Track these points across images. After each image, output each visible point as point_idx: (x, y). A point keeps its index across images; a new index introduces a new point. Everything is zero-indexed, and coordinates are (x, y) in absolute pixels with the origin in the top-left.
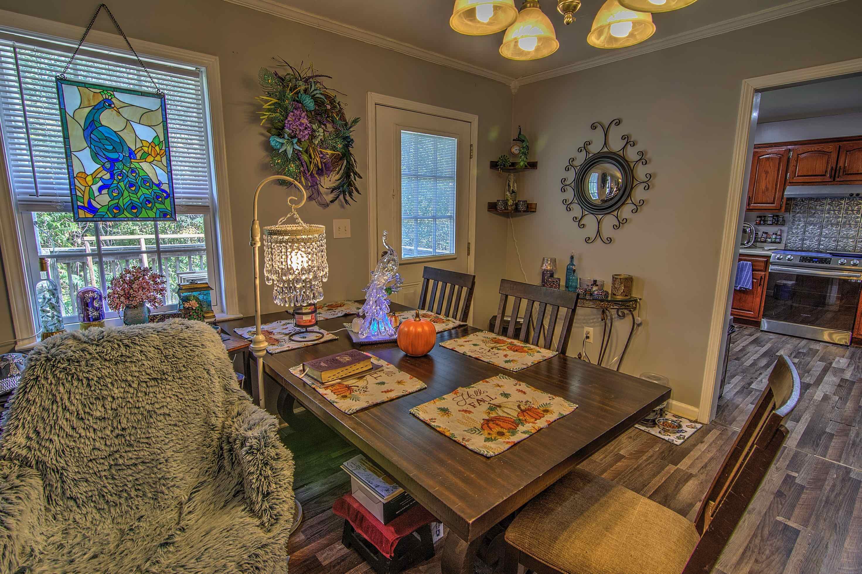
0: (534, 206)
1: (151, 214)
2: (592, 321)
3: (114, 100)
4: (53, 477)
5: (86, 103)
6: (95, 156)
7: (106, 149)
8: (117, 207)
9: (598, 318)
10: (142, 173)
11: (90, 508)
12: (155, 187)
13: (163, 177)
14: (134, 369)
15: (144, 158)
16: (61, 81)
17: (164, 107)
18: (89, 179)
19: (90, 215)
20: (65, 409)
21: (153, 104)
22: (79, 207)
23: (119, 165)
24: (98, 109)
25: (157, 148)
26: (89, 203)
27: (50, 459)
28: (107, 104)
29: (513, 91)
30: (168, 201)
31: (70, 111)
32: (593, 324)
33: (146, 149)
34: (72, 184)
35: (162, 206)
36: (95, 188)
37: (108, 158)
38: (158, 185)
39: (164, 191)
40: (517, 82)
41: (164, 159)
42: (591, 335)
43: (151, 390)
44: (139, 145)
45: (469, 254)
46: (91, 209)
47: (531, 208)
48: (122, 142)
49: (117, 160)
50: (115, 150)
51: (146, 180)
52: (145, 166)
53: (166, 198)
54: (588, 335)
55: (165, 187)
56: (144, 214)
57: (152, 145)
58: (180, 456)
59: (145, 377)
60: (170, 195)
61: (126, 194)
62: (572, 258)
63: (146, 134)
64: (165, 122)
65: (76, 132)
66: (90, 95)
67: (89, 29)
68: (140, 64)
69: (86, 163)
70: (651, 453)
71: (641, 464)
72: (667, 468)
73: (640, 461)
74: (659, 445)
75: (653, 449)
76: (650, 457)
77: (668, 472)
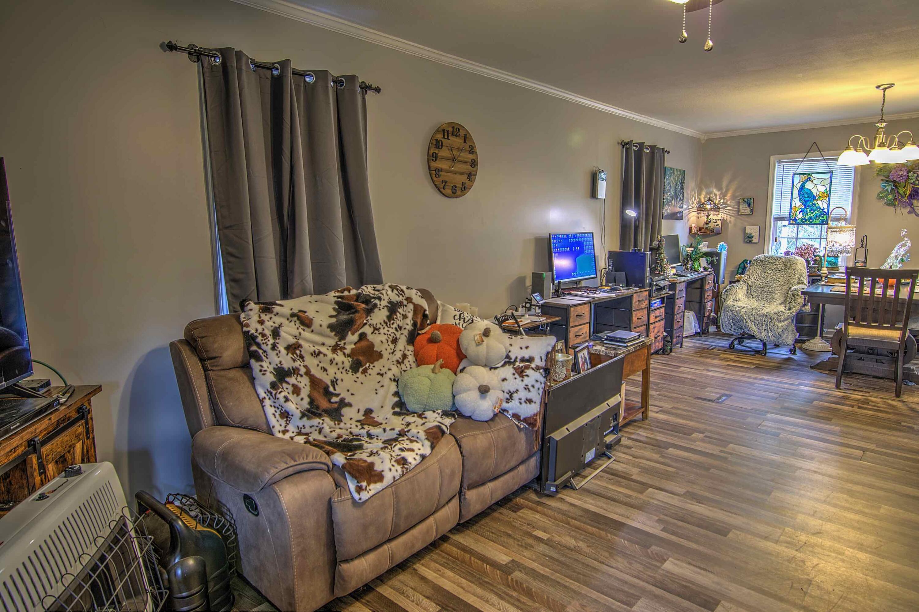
1: (817, 222)
3: (812, 178)
4: (749, 288)
5: (801, 181)
6: (800, 200)
7: (805, 197)
8: (804, 219)
10: (817, 205)
11: (755, 299)
12: (821, 210)
13: (826, 206)
15: (819, 199)
16: (794, 174)
17: (831, 177)
18: (797, 209)
19: (794, 222)
21: (828, 176)
22: (791, 219)
23: (809, 203)
24: (805, 182)
25: (825, 194)
26: (795, 217)
27: (750, 283)
28: (809, 179)
30: (825, 216)
31: (795, 184)
33: (820, 195)
34: (790, 210)
35: (823, 218)
36: (798, 212)
38: (823, 210)
39: (825, 212)
41: (827, 199)
43: (778, 273)
44: (818, 193)
46: (795, 220)
48: (811, 192)
49: (808, 201)
50: (808, 197)
51: (818, 208)
52: (819, 202)
55: (826, 210)
56: (814, 222)
57: (823, 193)
58: (779, 294)
60: (827, 214)
61: (809, 213)
63: (822, 189)
64: (831, 183)
65: (796, 192)
66: (804, 178)
67: (808, 153)
68: (825, 160)
69: (797, 203)
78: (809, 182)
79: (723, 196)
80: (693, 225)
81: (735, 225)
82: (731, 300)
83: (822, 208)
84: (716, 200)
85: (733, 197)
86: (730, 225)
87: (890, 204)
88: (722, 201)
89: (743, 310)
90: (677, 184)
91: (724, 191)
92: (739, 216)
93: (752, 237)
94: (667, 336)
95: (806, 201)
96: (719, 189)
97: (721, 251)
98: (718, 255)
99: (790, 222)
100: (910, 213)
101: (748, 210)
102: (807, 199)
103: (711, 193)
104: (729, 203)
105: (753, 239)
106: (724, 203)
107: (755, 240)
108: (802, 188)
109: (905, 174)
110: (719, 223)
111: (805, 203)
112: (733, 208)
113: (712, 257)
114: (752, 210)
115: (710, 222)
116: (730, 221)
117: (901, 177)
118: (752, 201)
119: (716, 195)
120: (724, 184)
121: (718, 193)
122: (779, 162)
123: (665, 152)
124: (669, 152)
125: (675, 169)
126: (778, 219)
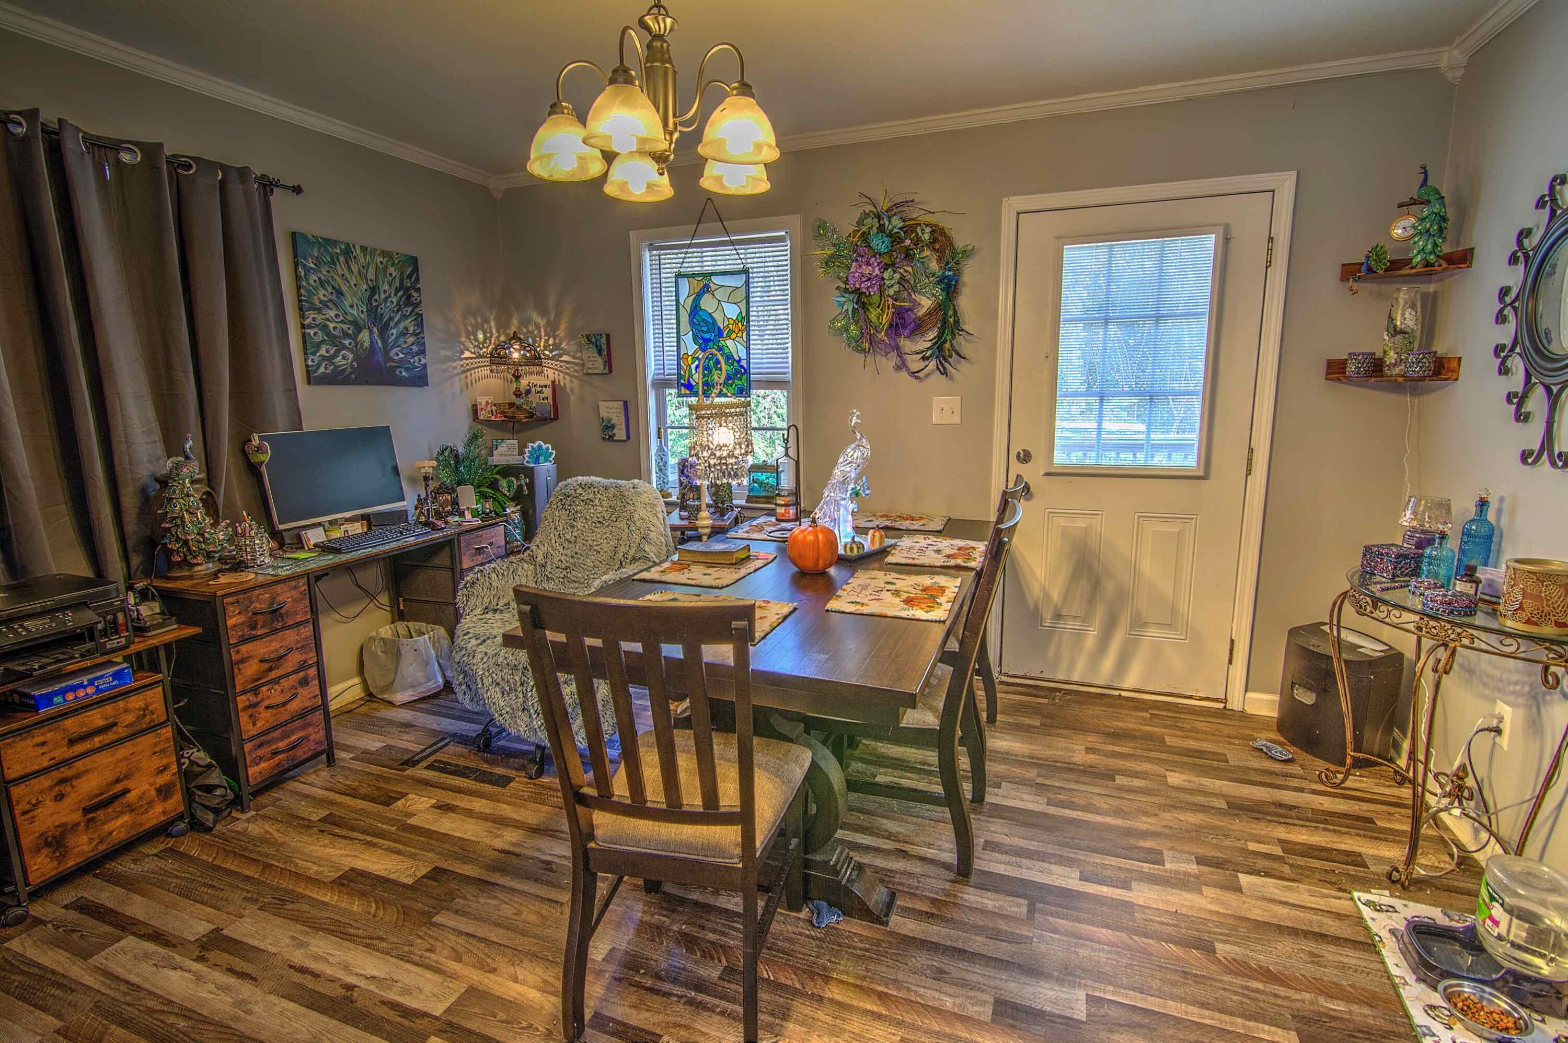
0: (1454, 364)
1: (731, 391)
2: (1512, 688)
3: (711, 285)
5: (692, 292)
6: (695, 338)
7: (703, 331)
8: (707, 383)
9: (1524, 684)
10: (726, 351)
12: (736, 364)
13: (743, 353)
14: (592, 511)
15: (728, 336)
16: (679, 276)
17: (747, 283)
18: (690, 359)
19: (688, 392)
21: (739, 281)
22: (683, 385)
23: (711, 345)
24: (699, 295)
25: (740, 325)
26: (689, 380)
28: (706, 289)
29: (1450, 76)
30: (744, 377)
31: (682, 302)
32: (1511, 698)
33: (731, 326)
34: (679, 364)
35: (740, 382)
36: (693, 366)
37: (703, 339)
38: (739, 361)
39: (742, 367)
40: (1455, 52)
41: (745, 334)
42: (1506, 727)
43: (598, 530)
44: (726, 323)
45: (1249, 472)
46: (689, 386)
47: (1450, 370)
48: (714, 322)
49: (709, 340)
50: (708, 331)
51: (729, 357)
52: (729, 343)
53: (743, 374)
54: (1501, 726)
55: (744, 363)
57: (736, 322)
59: (595, 519)
60: (747, 371)
63: (732, 311)
64: (748, 297)
65: (685, 318)
66: (698, 285)
67: (698, 223)
68: (732, 243)
69: (690, 346)
70: (1297, 996)
71: (1221, 981)
72: (1266, 1027)
73: (1228, 978)
74: (1366, 1011)
75: (1322, 1000)
76: (1276, 996)
77: (1249, 1029)
78: (706, 295)
79: (552, 330)
80: (482, 400)
81: (582, 399)
82: (478, 611)
83: (737, 358)
84: (541, 339)
85: (571, 335)
86: (572, 397)
87: (859, 349)
88: (551, 342)
89: (482, 648)
91: (552, 317)
92: (587, 378)
93: (613, 427)
94: (209, 766)
95: (707, 341)
96: (544, 313)
97: (537, 461)
98: (530, 473)
99: (679, 390)
100: (898, 368)
101: (598, 364)
102: (707, 336)
103: (525, 322)
104: (564, 345)
105: (615, 431)
106: (557, 347)
107: (620, 434)
108: (695, 309)
109: (877, 271)
110: (548, 392)
111: (704, 344)
112: (574, 357)
113: (518, 478)
114: (609, 363)
115: (528, 392)
116: (572, 389)
117: (869, 279)
118: (604, 340)
119: (538, 327)
120: (551, 303)
121: (542, 322)
122: (652, 248)
123: (268, 185)
124: (298, 190)
125: (357, 247)
126: (661, 384)
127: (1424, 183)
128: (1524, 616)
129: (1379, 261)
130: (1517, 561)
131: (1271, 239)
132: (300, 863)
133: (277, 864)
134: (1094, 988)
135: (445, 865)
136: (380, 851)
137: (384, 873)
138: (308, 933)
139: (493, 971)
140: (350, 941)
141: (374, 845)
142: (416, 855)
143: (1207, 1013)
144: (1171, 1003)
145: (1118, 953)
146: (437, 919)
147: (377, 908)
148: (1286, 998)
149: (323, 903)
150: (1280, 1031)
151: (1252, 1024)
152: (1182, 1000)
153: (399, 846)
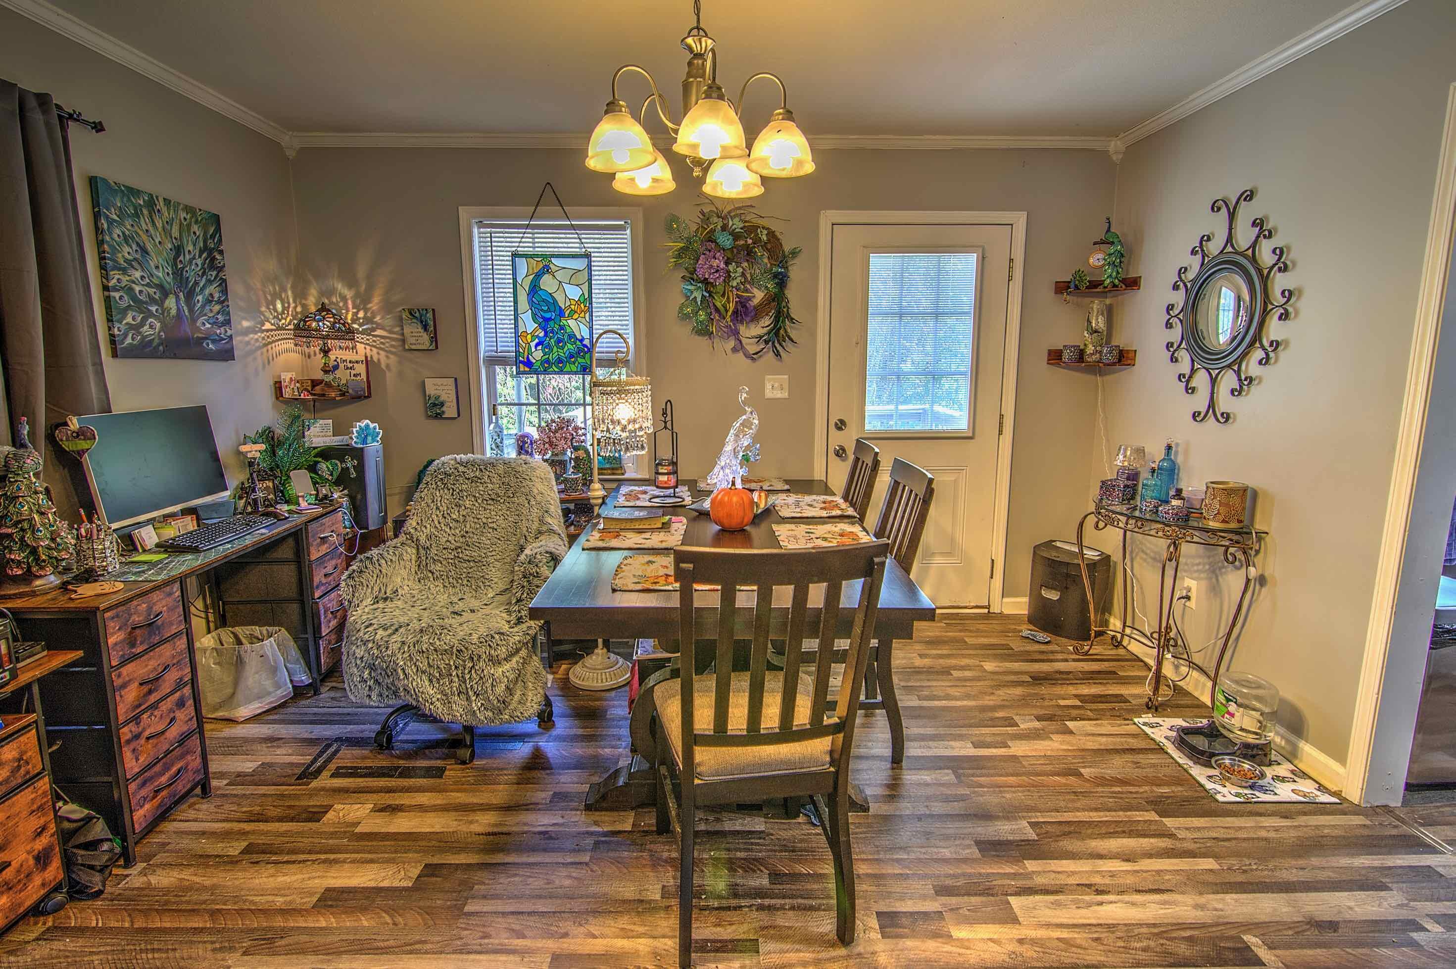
0: (1131, 355)
1: (574, 368)
2: (1195, 568)
3: (551, 266)
4: (422, 552)
5: (531, 272)
6: (534, 317)
7: (542, 310)
8: (547, 361)
9: (1204, 564)
10: (568, 330)
11: (439, 583)
12: (578, 343)
13: (585, 333)
14: (481, 488)
15: (570, 316)
16: (515, 255)
17: (589, 266)
18: (529, 336)
19: (527, 369)
20: (437, 508)
21: (580, 264)
22: (521, 362)
23: (551, 323)
24: (538, 276)
25: (582, 305)
26: (528, 358)
27: (423, 539)
28: (546, 270)
29: (1114, 158)
30: (587, 356)
31: (519, 281)
32: (1196, 575)
33: (573, 307)
34: (517, 342)
35: (583, 361)
36: (533, 344)
37: (543, 318)
38: (581, 341)
39: (585, 346)
40: (1118, 142)
41: (587, 315)
42: (1193, 595)
43: (489, 507)
44: (568, 304)
45: (1000, 432)
46: (528, 364)
47: (1128, 358)
48: (555, 300)
49: (550, 319)
50: (549, 311)
51: (572, 336)
52: (571, 322)
53: (586, 353)
54: (1189, 594)
55: (587, 342)
56: (567, 369)
57: (578, 303)
58: (498, 565)
59: (486, 497)
60: (590, 350)
61: (555, 349)
62: (1169, 448)
63: (574, 293)
64: (590, 280)
65: (523, 298)
66: (534, 264)
67: (537, 206)
68: (573, 227)
69: (529, 324)
70: (1141, 790)
71: (1097, 792)
72: (1137, 813)
73: (1100, 789)
74: (1180, 789)
75: (1155, 788)
76: (1131, 792)
77: (1129, 816)
78: (546, 276)
79: (363, 301)
80: (286, 377)
81: (400, 374)
82: (369, 601)
83: (579, 337)
84: (348, 311)
85: (387, 307)
86: (388, 374)
87: (703, 331)
88: (361, 314)
89: (395, 638)
90: (178, 250)
91: (363, 288)
92: (408, 354)
93: (442, 404)
94: (88, 820)
95: (547, 320)
96: (352, 283)
97: (364, 441)
98: (358, 454)
99: (518, 368)
100: (735, 350)
101: (424, 340)
102: (548, 315)
103: (330, 292)
104: (377, 319)
105: (444, 409)
106: (367, 320)
107: (450, 410)
108: (534, 289)
109: (722, 265)
110: (361, 369)
111: (544, 323)
112: (390, 332)
113: (342, 461)
114: (434, 339)
115: (336, 367)
116: (388, 366)
117: (717, 271)
118: (430, 315)
119: (344, 299)
120: (361, 272)
121: (349, 293)
122: (481, 225)
123: (66, 118)
124: (98, 127)
125: (161, 200)
126: (494, 361)
127: (1108, 230)
128: (1221, 518)
129: (1081, 281)
130: (1212, 483)
131: (1011, 260)
132: (257, 899)
133: (224, 907)
134: (1030, 817)
135: (436, 860)
136: (346, 866)
137: (372, 884)
138: (329, 960)
139: (566, 935)
140: (387, 953)
141: (336, 861)
142: (394, 859)
143: (1102, 814)
144: (1079, 814)
145: (1029, 791)
146: (467, 909)
147: (392, 917)
148: (1137, 793)
149: (321, 929)
150: (1145, 813)
151: (1129, 813)
152: (1084, 810)
153: (370, 856)
